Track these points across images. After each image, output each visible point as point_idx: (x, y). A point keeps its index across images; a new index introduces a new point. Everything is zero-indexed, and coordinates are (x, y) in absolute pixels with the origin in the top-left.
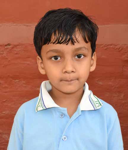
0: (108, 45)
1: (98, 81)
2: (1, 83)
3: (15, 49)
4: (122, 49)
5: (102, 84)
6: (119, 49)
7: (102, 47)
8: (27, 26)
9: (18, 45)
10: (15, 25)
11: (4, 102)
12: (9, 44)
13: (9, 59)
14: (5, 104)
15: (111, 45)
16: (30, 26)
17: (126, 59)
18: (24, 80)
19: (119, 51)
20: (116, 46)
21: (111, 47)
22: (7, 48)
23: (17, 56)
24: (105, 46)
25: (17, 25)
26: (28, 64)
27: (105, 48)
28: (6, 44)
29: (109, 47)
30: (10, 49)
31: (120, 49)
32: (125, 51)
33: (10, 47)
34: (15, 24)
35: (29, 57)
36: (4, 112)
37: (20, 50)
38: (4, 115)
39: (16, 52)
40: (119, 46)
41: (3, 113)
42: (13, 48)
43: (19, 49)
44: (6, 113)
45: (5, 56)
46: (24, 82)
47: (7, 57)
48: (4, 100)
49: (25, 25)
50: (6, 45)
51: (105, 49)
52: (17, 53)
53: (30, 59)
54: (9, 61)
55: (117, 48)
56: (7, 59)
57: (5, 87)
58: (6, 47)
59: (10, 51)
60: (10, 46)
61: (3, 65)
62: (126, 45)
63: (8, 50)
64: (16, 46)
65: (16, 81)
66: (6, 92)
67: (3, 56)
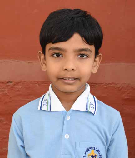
0: (109, 84)
2: (1, 120)
3: (17, 86)
4: (122, 88)
6: (119, 88)
7: (103, 86)
8: (29, 63)
9: (20, 83)
12: (10, 81)
13: (11, 96)
14: (6, 140)
16: (32, 63)
17: (126, 98)
19: (120, 90)
20: (117, 85)
21: (112, 85)
22: (9, 85)
23: (18, 93)
24: (105, 85)
25: (18, 62)
27: (105, 87)
28: (8, 81)
29: (109, 85)
30: (12, 86)
32: (125, 90)
33: (11, 84)
34: (16, 61)
35: (29, 95)
37: (21, 88)
38: (4, 151)
39: (17, 90)
41: (3, 150)
42: (14, 85)
43: (21, 86)
45: (6, 93)
47: (8, 94)
48: (5, 137)
49: (27, 62)
50: (8, 83)
54: (11, 98)
55: (117, 87)
57: (6, 124)
58: (7, 84)
59: (11, 88)
61: (4, 102)
62: (126, 84)
63: (9, 87)
64: (17, 83)
67: (5, 93)
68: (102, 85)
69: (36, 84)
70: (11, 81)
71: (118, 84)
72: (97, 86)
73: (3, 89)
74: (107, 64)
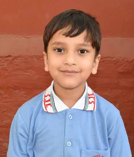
2: (1, 94)
3: (16, 61)
4: (118, 61)
6: (115, 61)
9: (18, 57)
14: (6, 113)
15: (108, 57)
18: (24, 91)
20: (113, 59)
21: (108, 59)
22: (8, 60)
25: (16, 37)
26: (28, 75)
29: (105, 59)
32: (121, 64)
36: (4, 122)
39: (16, 64)
44: (6, 123)
46: (24, 92)
47: (7, 68)
48: (5, 110)
51: (102, 61)
54: (10, 72)
55: (113, 61)
56: (7, 70)
58: (6, 59)
60: (10, 57)
61: (4, 76)
62: (122, 58)
63: (8, 61)
64: (16, 58)
67: (4, 67)
69: (34, 58)
70: (10, 56)
73: (2, 64)
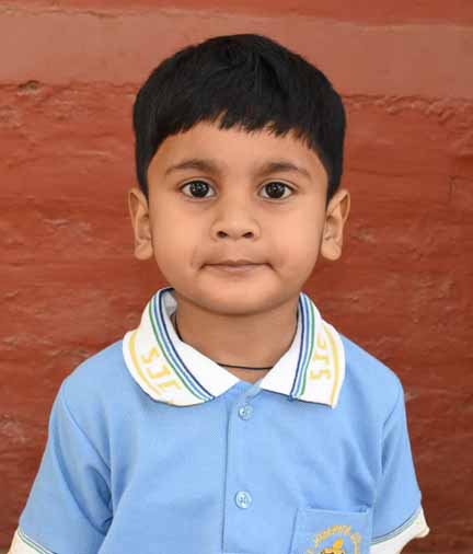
0: (403, 99)
1: (360, 228)
5: (373, 241)
7: (381, 106)
8: (102, 16)
10: (54, 11)
11: (11, 299)
12: (30, 82)
13: (32, 139)
16: (112, 16)
17: (465, 152)
19: (442, 123)
24: (389, 104)
27: (390, 110)
28: (23, 80)
30: (39, 99)
31: (444, 116)
33: (35, 92)
34: (54, 8)
35: (107, 134)
37: (73, 107)
38: (9, 349)
40: (441, 104)
41: (5, 343)
42: (48, 96)
43: (71, 103)
45: (15, 128)
49: (92, 13)
50: (21, 86)
52: (61, 119)
53: (112, 141)
57: (16, 245)
59: (37, 110)
65: (58, 222)
66: (16, 265)
68: (378, 102)
71: (435, 100)
72: (357, 105)
74: (394, 27)
